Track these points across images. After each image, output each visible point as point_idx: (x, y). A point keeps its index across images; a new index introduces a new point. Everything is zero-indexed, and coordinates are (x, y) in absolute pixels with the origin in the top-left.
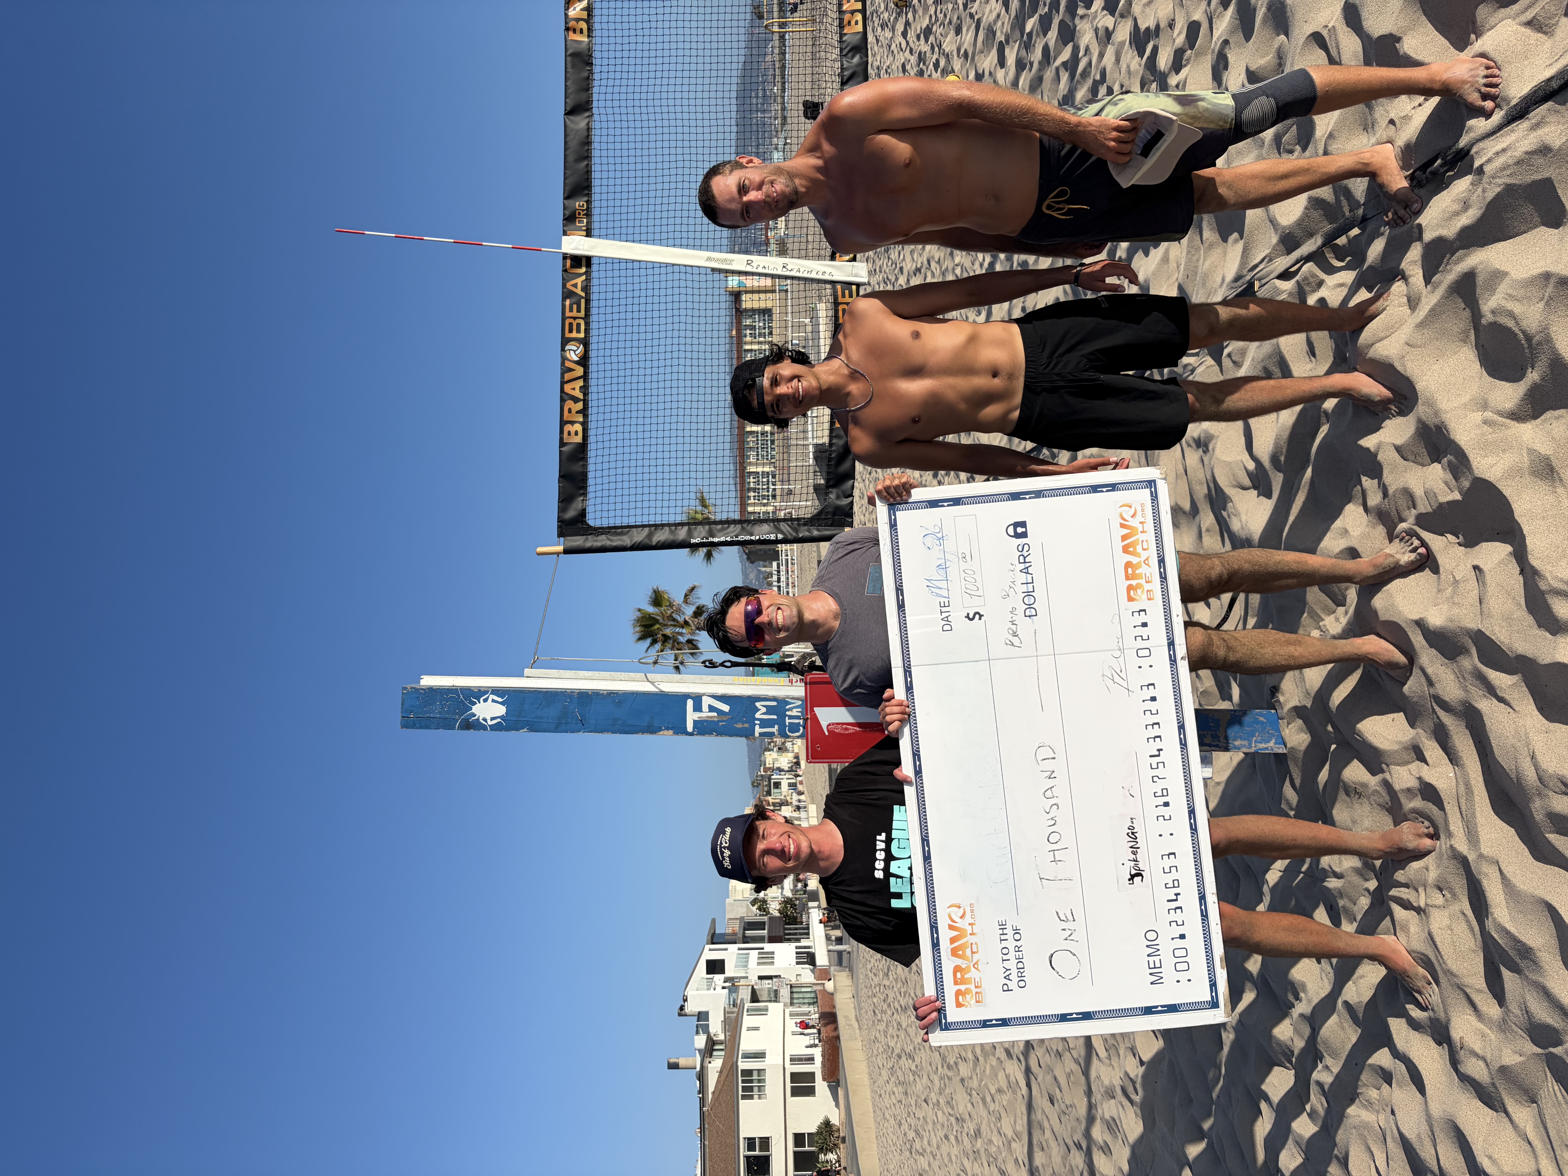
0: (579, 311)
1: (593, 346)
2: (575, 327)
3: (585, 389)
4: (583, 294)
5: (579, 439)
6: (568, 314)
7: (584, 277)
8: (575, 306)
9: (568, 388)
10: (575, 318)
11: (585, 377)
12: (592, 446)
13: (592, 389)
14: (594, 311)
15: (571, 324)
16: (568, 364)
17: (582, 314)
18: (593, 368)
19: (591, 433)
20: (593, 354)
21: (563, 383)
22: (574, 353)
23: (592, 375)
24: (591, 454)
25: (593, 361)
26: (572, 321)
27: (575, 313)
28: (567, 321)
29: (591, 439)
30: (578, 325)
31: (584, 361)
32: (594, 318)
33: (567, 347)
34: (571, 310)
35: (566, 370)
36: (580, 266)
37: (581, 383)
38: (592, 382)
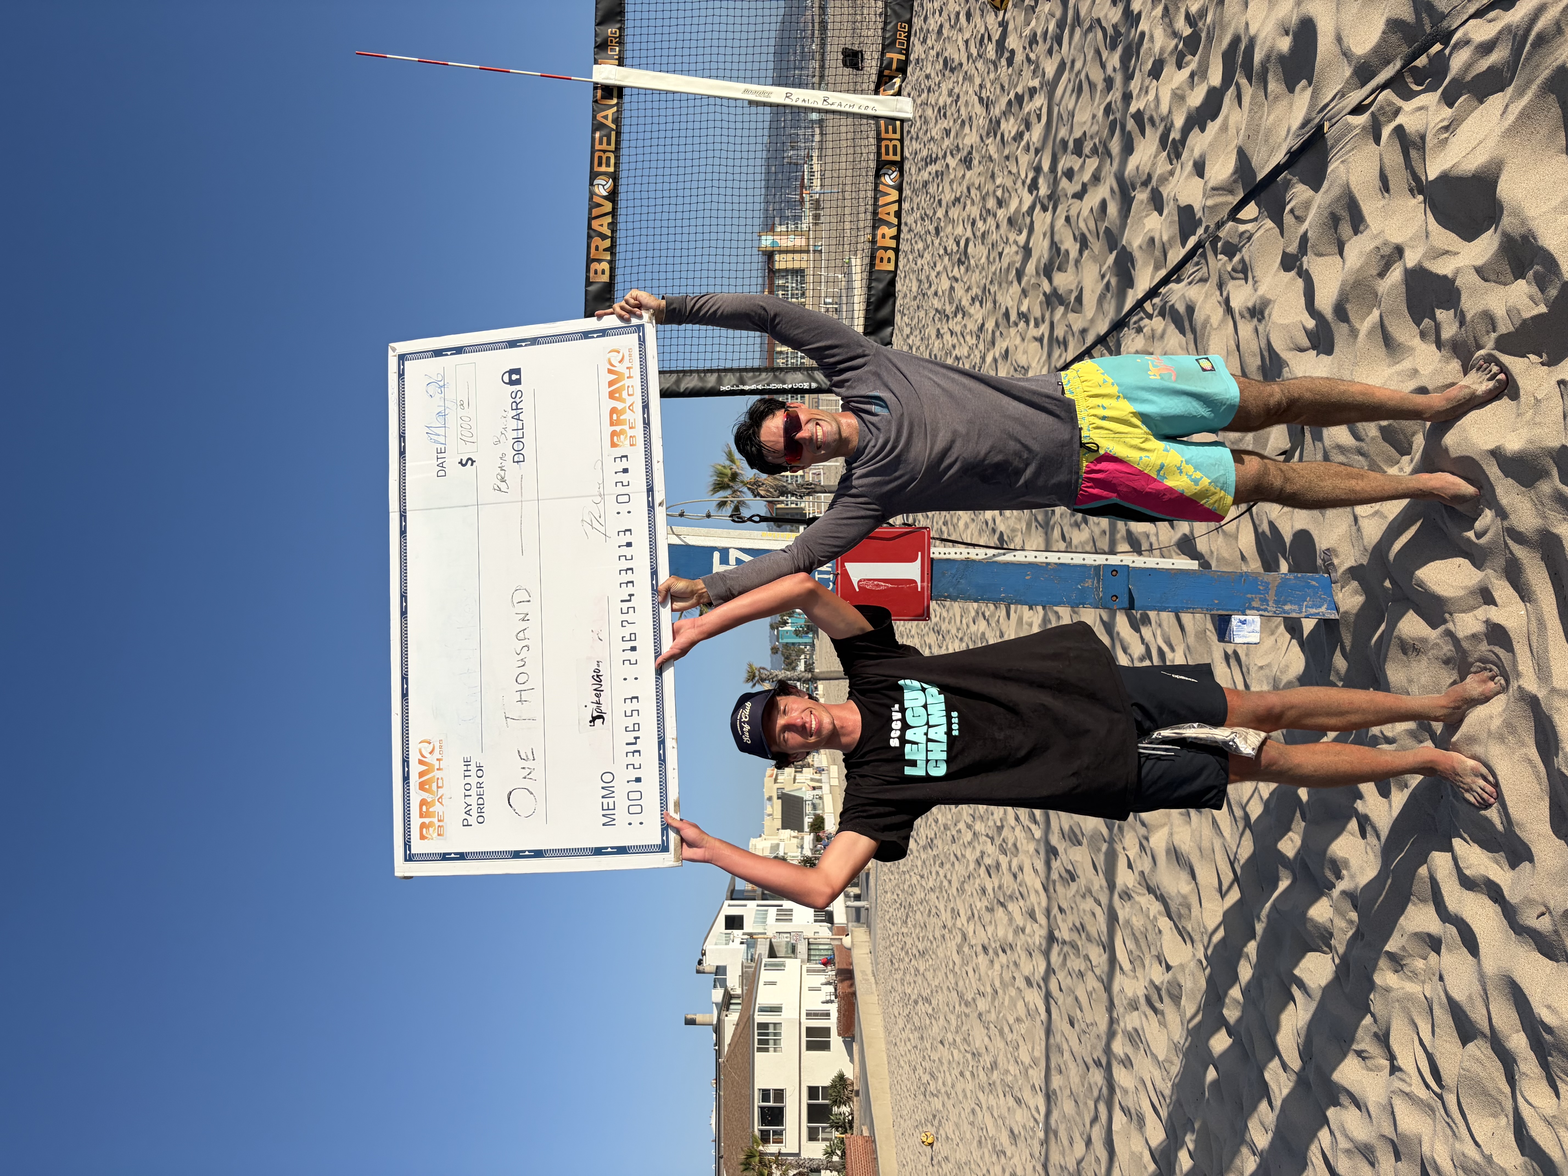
0: (609, 143)
1: (623, 181)
2: (604, 161)
3: (613, 226)
4: (614, 127)
5: (605, 278)
6: (597, 147)
7: (615, 109)
8: (605, 139)
9: (595, 224)
10: (604, 151)
11: (614, 213)
12: (618, 287)
13: (621, 226)
14: (624, 144)
15: (600, 158)
16: (596, 199)
17: (612, 147)
18: (622, 204)
19: (619, 272)
20: (622, 189)
21: (590, 219)
22: (602, 188)
23: (621, 211)
25: (622, 196)
26: (601, 154)
27: (604, 146)
28: (597, 155)
29: (619, 279)
30: (608, 158)
31: (613, 196)
32: (624, 151)
33: (596, 182)
34: (601, 143)
35: (594, 205)
36: (611, 98)
37: (609, 219)
38: (621, 219)
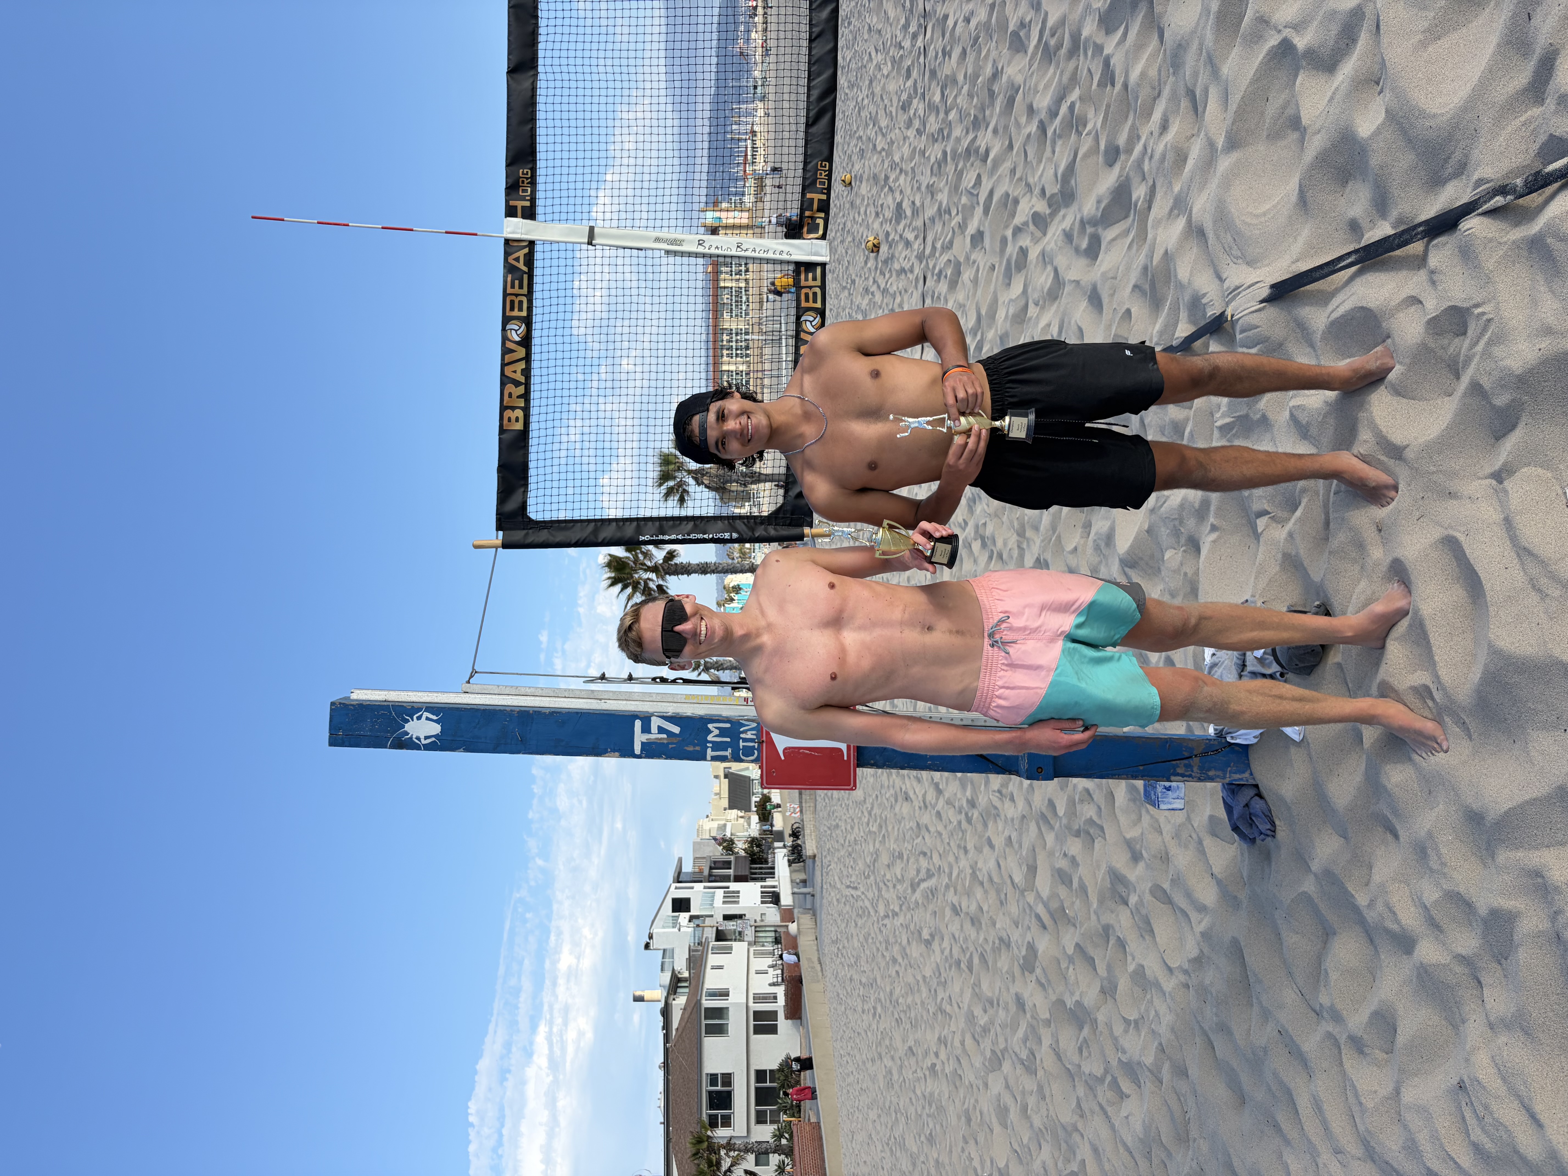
1: (536, 326)
2: (516, 305)
3: (527, 373)
4: (525, 269)
5: (519, 426)
6: (509, 291)
8: (517, 282)
9: (508, 371)
10: (517, 295)
11: (528, 358)
12: (533, 434)
13: (533, 372)
14: (537, 287)
15: (512, 302)
16: (509, 345)
17: (525, 291)
18: (535, 349)
19: (533, 419)
20: (536, 334)
21: (503, 365)
22: (516, 333)
23: (535, 357)
24: (533, 442)
25: (536, 341)
26: (513, 298)
27: (517, 290)
28: (509, 298)
29: (533, 426)
30: (521, 302)
31: (526, 341)
32: (537, 295)
33: (508, 327)
34: (513, 287)
35: (506, 351)
37: (522, 365)
38: (535, 365)
